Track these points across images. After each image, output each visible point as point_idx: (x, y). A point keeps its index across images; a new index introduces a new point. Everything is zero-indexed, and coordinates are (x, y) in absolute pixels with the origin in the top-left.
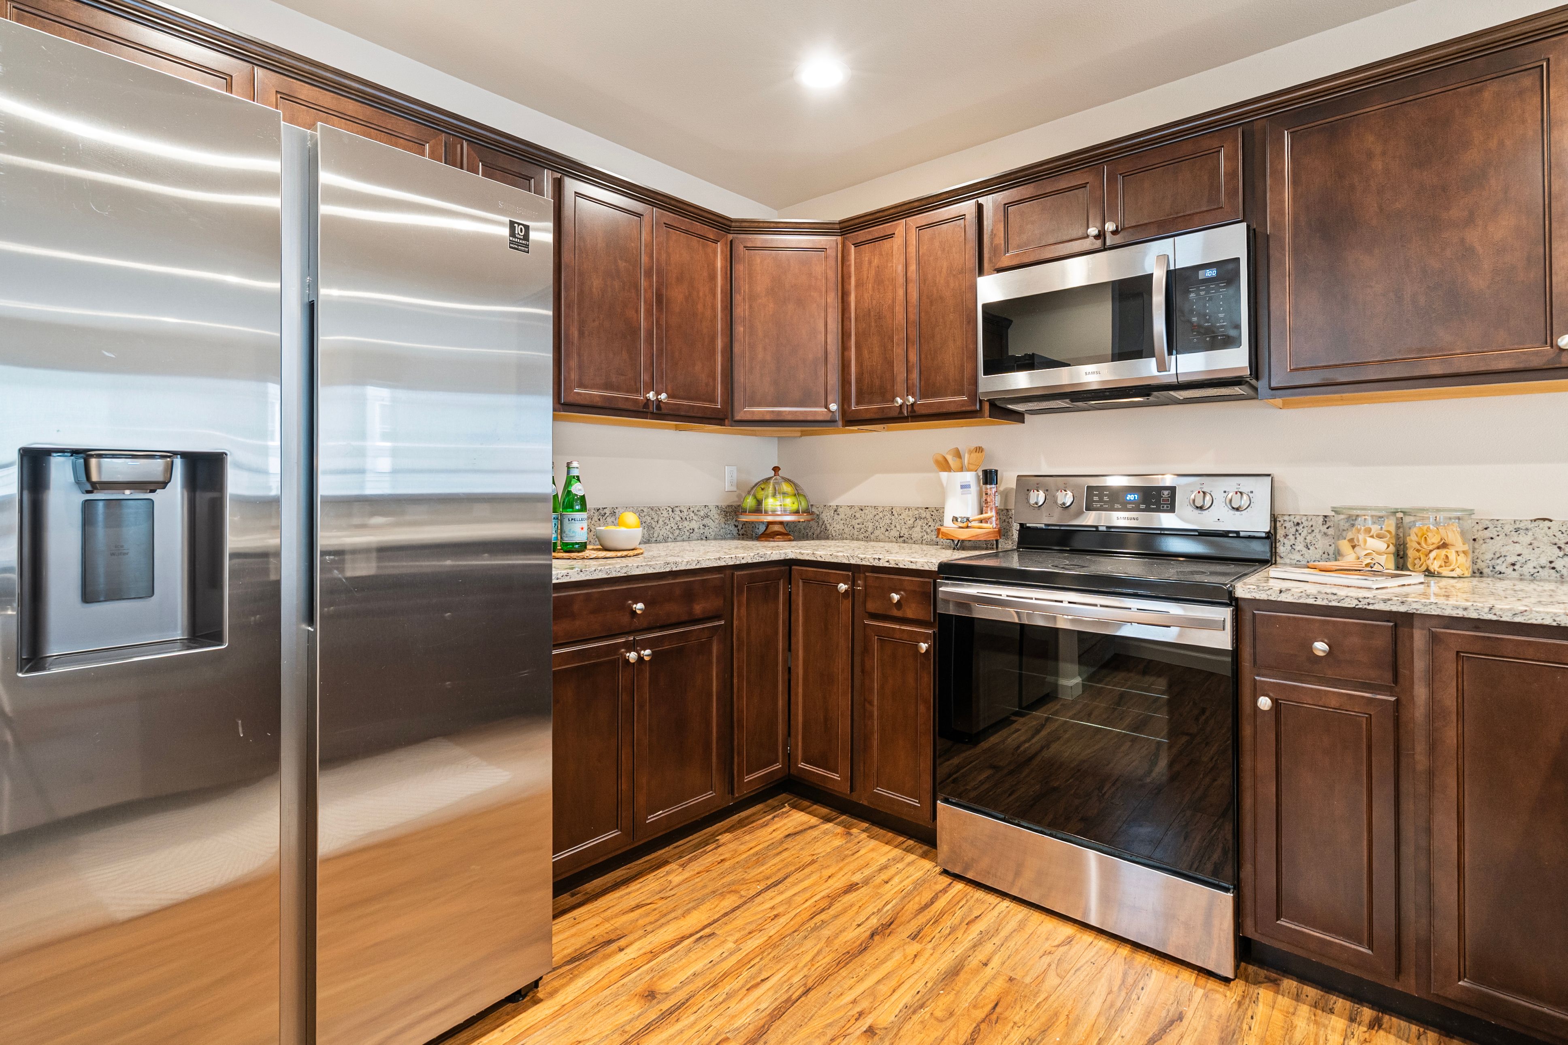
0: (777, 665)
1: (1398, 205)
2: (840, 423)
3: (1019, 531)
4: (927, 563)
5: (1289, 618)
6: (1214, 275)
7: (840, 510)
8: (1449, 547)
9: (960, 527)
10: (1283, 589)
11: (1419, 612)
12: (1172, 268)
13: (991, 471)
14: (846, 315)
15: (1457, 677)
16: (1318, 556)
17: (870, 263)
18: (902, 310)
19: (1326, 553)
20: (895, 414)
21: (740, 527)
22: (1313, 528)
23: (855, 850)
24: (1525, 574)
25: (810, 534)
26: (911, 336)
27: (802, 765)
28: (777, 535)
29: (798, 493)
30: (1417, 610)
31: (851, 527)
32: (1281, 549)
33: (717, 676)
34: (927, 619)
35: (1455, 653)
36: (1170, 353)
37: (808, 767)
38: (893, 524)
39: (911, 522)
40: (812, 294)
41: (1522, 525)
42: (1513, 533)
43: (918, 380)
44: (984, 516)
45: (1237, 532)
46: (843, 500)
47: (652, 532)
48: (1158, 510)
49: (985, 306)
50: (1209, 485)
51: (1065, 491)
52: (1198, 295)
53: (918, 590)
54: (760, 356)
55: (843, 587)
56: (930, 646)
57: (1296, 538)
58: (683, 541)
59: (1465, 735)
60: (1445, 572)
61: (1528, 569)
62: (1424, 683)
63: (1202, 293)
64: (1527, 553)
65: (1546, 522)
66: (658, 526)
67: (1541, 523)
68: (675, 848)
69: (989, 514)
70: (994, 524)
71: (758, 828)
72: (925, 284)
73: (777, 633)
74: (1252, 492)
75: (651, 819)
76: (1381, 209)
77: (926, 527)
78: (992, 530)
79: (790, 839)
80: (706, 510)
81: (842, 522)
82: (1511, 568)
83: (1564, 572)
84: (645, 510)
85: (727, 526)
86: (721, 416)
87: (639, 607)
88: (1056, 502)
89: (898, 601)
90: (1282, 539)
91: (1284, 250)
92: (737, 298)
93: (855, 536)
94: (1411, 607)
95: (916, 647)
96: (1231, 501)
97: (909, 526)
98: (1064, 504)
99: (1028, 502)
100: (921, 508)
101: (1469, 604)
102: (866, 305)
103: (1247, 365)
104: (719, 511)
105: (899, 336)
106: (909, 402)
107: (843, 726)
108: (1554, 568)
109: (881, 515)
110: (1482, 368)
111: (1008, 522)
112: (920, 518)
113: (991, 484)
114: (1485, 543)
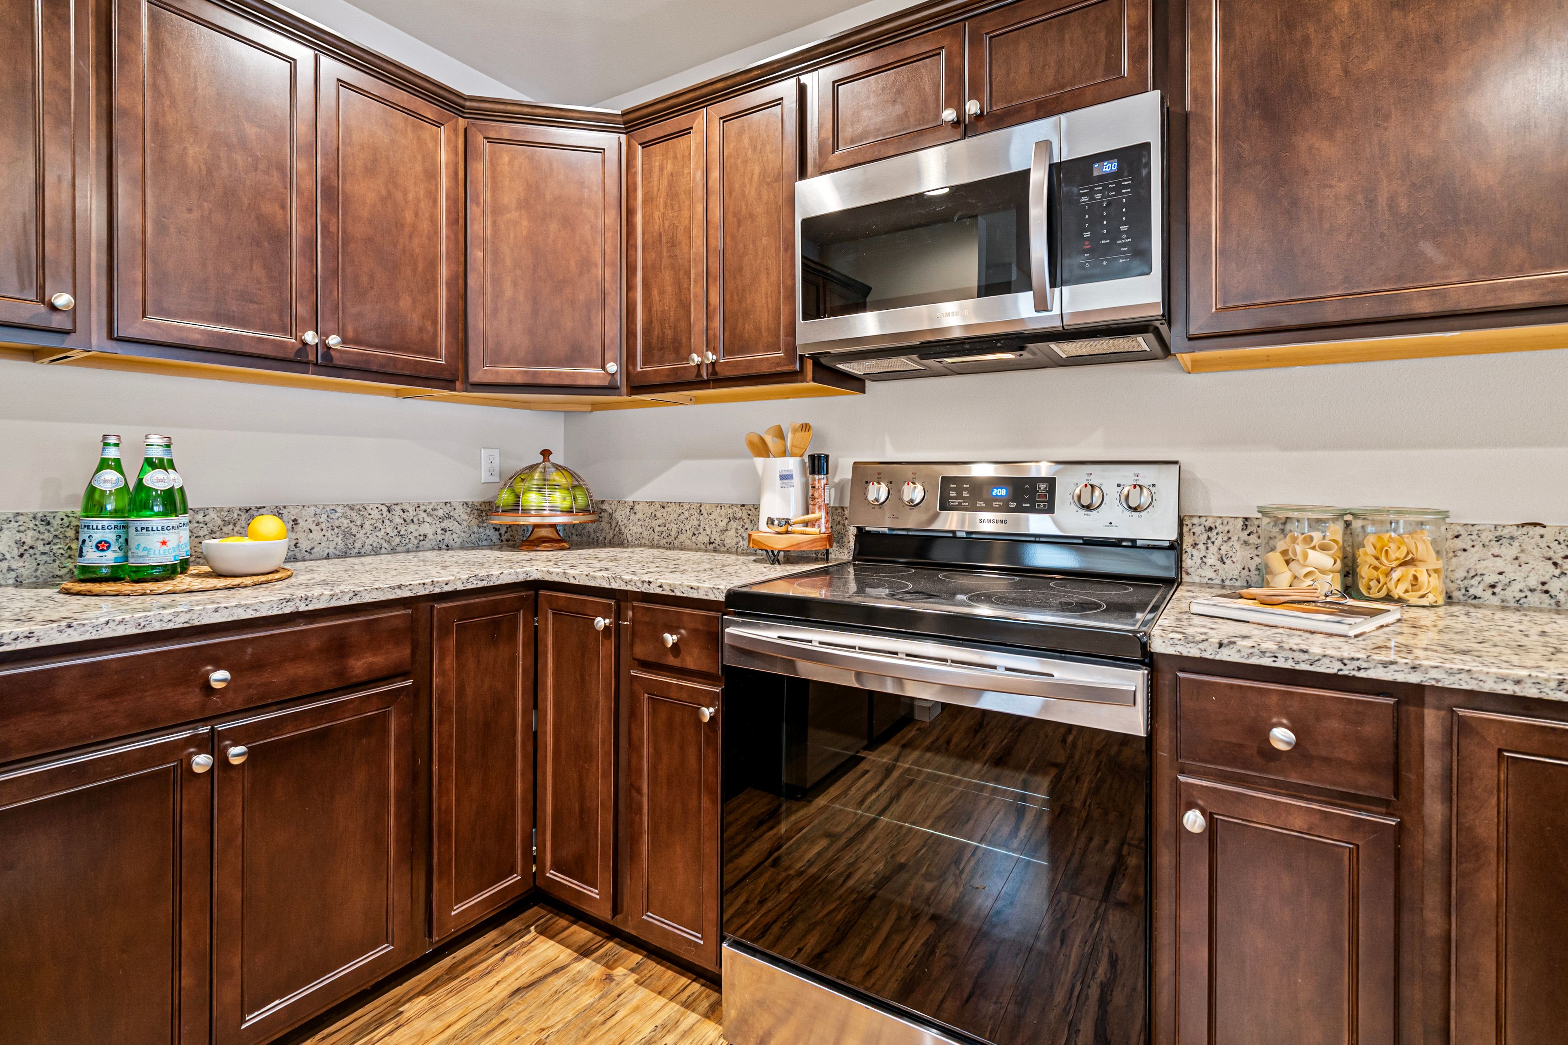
0: (514, 734)
1: (1370, 65)
2: (624, 389)
3: (856, 536)
4: (712, 589)
5: (1231, 686)
6: (1114, 169)
7: (637, 507)
8: (1417, 563)
9: (779, 533)
10: (1225, 641)
11: (1440, 685)
12: (1056, 160)
13: (819, 456)
14: (631, 242)
15: (1499, 791)
16: (1236, 573)
17: (662, 169)
18: (701, 233)
19: (1246, 569)
20: (691, 377)
21: (503, 531)
22: (1229, 535)
23: (610, 1013)
24: (1509, 599)
25: (601, 538)
26: (712, 269)
27: (551, 874)
28: (544, 542)
29: (576, 484)
30: (1438, 681)
31: (651, 530)
32: (1187, 562)
33: (397, 766)
34: (713, 671)
35: (1496, 754)
36: (1053, 285)
37: (559, 877)
38: (702, 526)
39: (724, 524)
40: (585, 210)
41: (1505, 532)
42: (1493, 543)
43: (721, 330)
44: (811, 516)
45: (1134, 541)
46: (641, 495)
47: (351, 541)
48: (1032, 510)
49: (805, 222)
50: (1098, 476)
51: (914, 483)
52: (1092, 198)
53: (701, 628)
54: (509, 293)
55: (601, 623)
56: (717, 711)
57: (1207, 548)
58: (408, 551)
59: (1509, 886)
60: (1413, 599)
61: (1512, 593)
62: (1439, 797)
63: (1098, 196)
64: (1511, 571)
65: (1538, 528)
66: (364, 531)
67: (1530, 529)
68: (323, 1038)
69: (817, 515)
70: (823, 530)
71: (474, 981)
72: (730, 197)
73: (514, 687)
74: (1154, 486)
75: (253, 1019)
76: (1347, 72)
77: (742, 530)
78: (818, 536)
79: (516, 999)
80: (447, 509)
81: (640, 523)
82: (1490, 591)
83: (1561, 597)
84: (339, 509)
85: (481, 530)
86: (446, 375)
87: (219, 677)
88: (901, 499)
89: (675, 645)
90: (1189, 550)
91: (1209, 133)
92: (474, 210)
93: (656, 542)
94: (1428, 676)
95: (696, 713)
96: (1127, 497)
97: (721, 528)
98: (912, 501)
99: (866, 499)
100: (736, 505)
101: (1524, 673)
102: (657, 227)
103: (1161, 300)
104: (469, 510)
105: (696, 271)
106: (708, 359)
107: (603, 822)
108: (1547, 592)
109: (687, 514)
110: (1490, 302)
111: (844, 525)
112: (735, 518)
113: (819, 473)
114: (1455, 556)
